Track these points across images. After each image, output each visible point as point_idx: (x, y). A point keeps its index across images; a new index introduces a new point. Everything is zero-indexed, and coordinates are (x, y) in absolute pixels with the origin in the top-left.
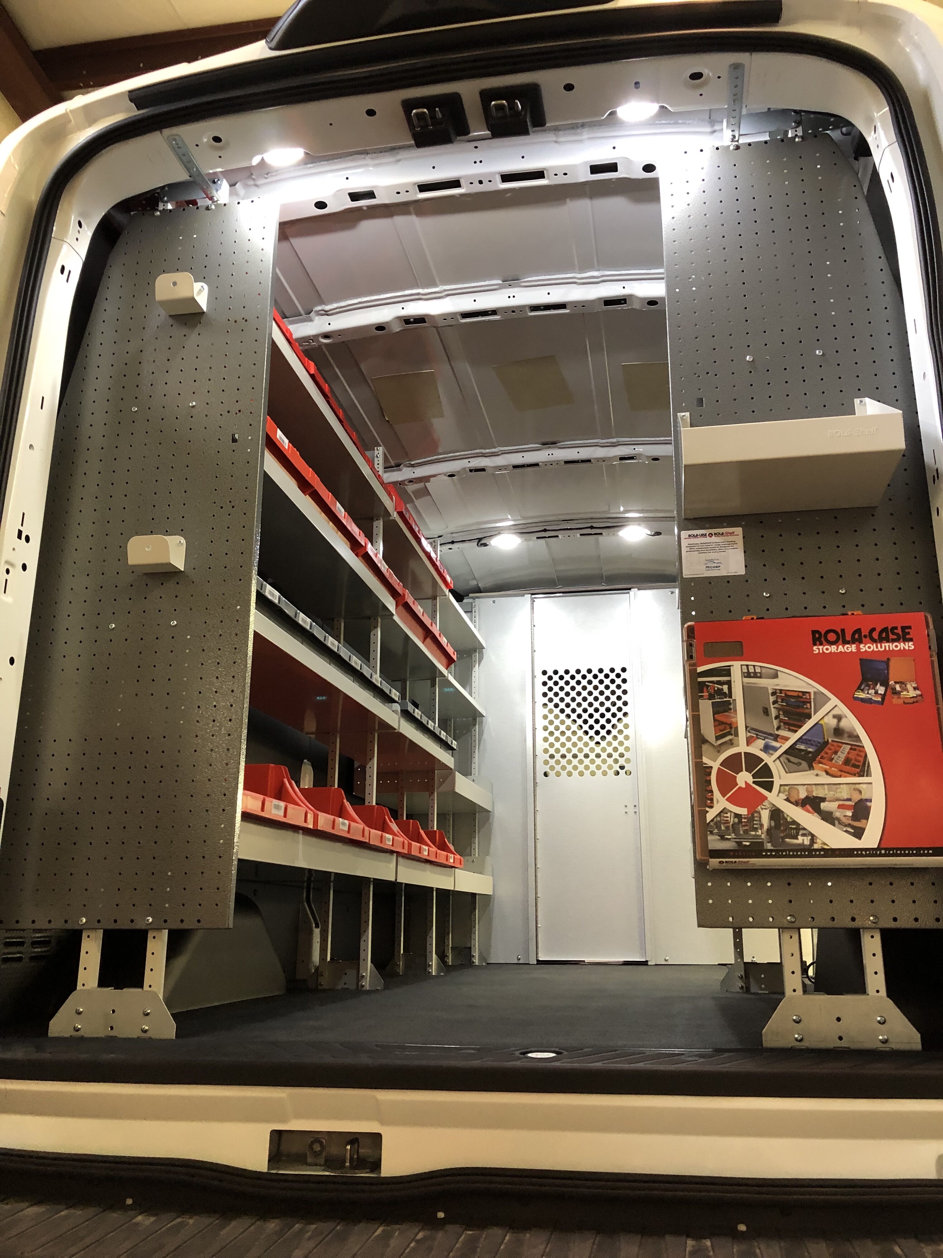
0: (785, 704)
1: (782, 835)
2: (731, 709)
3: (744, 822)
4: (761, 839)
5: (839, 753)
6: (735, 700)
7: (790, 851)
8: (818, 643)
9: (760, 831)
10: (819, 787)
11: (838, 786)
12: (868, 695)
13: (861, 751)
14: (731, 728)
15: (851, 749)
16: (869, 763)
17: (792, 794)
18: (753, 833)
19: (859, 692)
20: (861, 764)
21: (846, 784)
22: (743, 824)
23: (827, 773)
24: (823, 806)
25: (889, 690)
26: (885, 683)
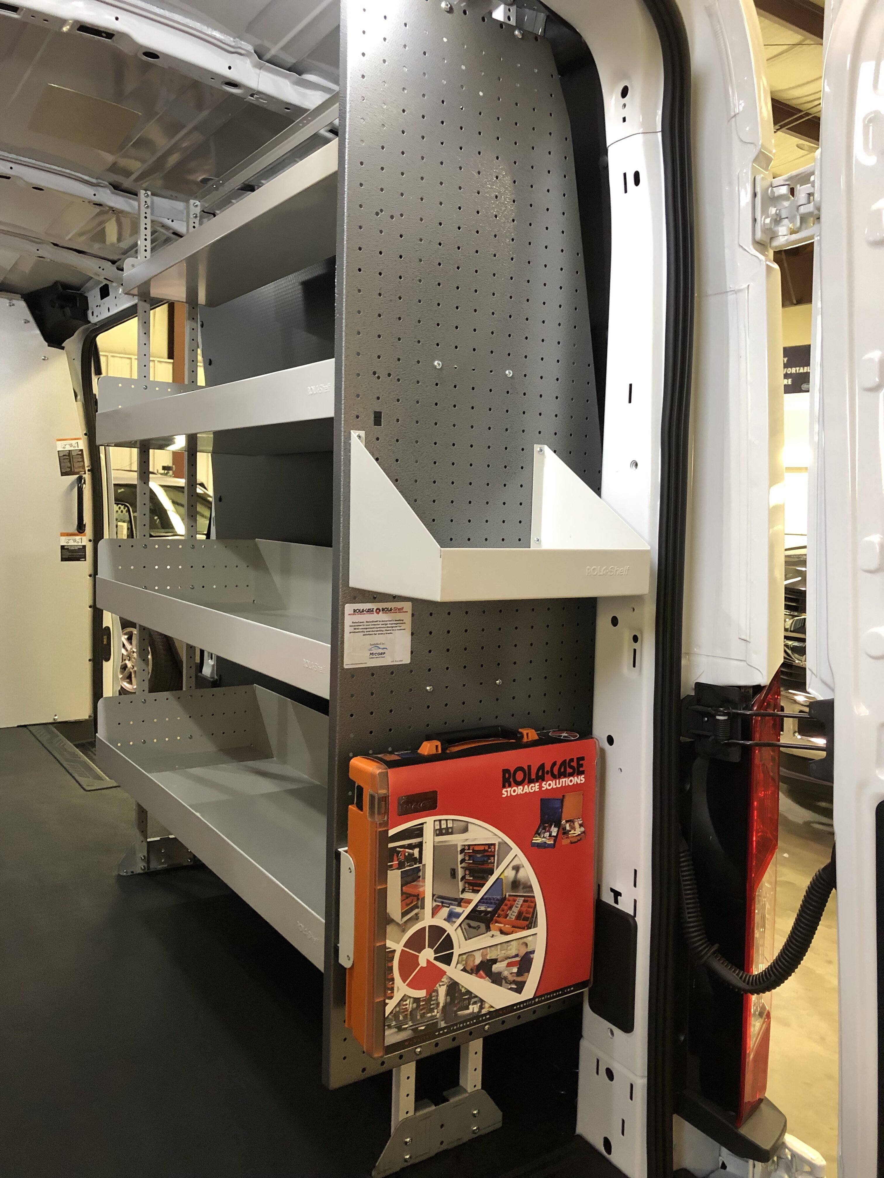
0: (471, 862)
1: (455, 1009)
2: (419, 877)
3: (423, 1005)
4: (437, 1018)
5: (514, 908)
6: (425, 865)
7: (460, 1023)
8: (507, 784)
9: (436, 1011)
10: (493, 948)
11: (509, 944)
12: (543, 839)
13: (532, 902)
14: (418, 899)
15: (524, 901)
16: (537, 913)
17: (469, 962)
18: (429, 1015)
19: (537, 837)
20: (530, 916)
21: (516, 939)
22: (421, 1007)
23: (502, 932)
24: (495, 968)
25: (561, 829)
26: (558, 825)
